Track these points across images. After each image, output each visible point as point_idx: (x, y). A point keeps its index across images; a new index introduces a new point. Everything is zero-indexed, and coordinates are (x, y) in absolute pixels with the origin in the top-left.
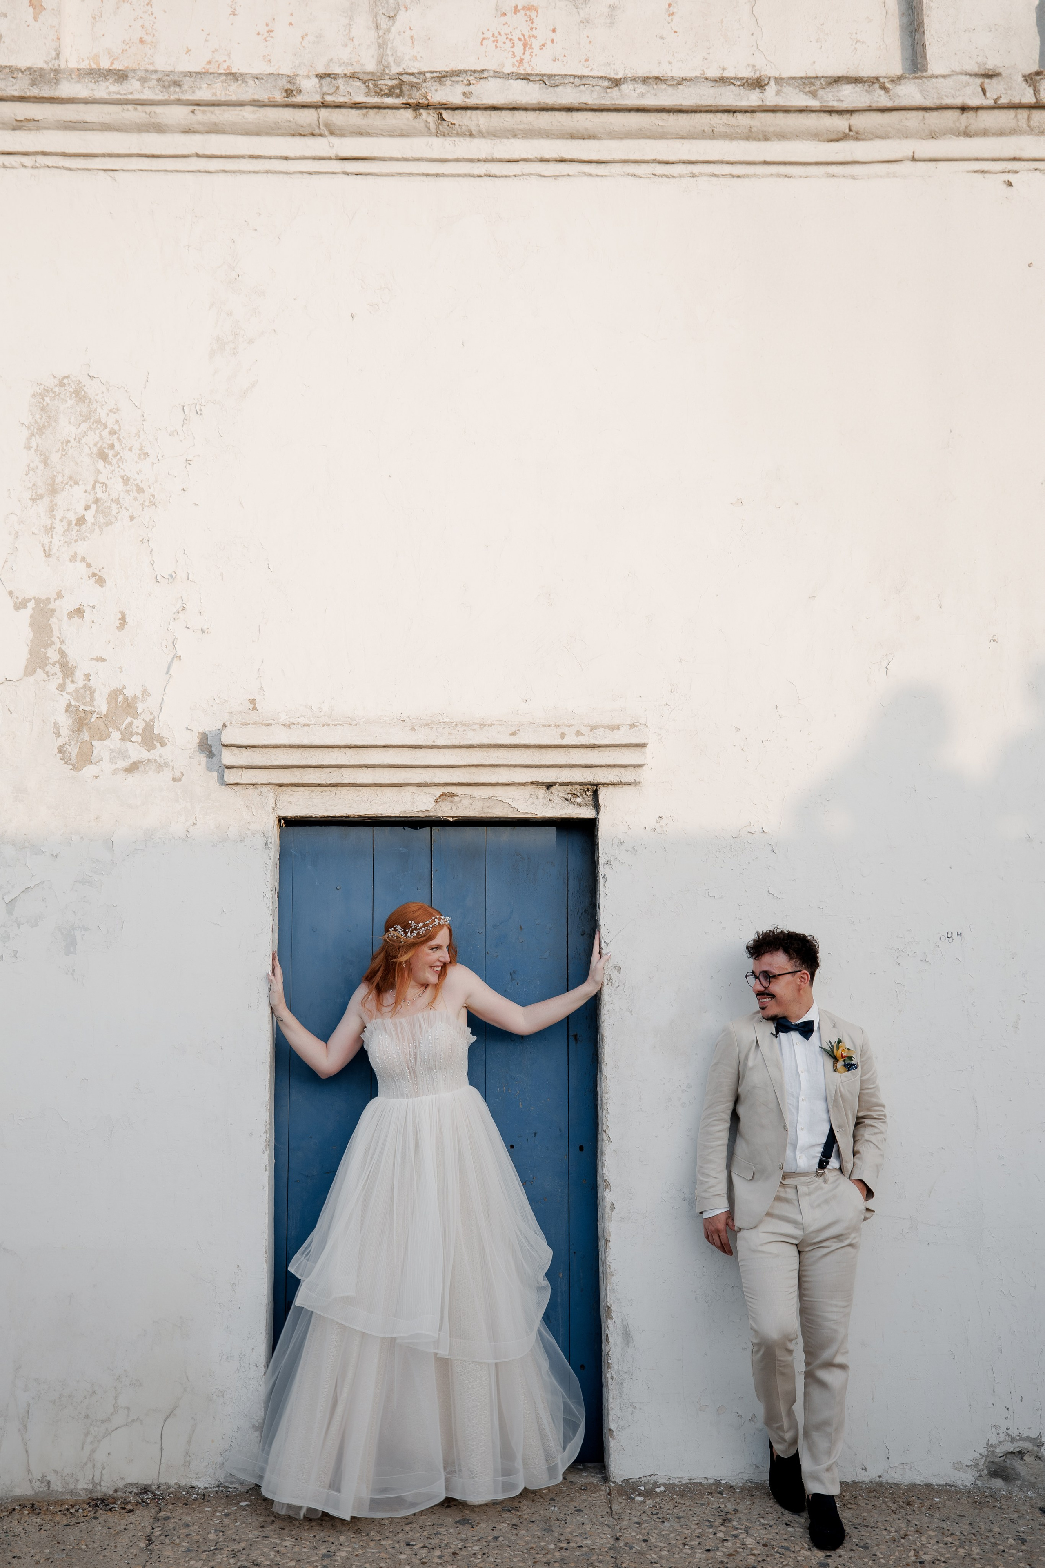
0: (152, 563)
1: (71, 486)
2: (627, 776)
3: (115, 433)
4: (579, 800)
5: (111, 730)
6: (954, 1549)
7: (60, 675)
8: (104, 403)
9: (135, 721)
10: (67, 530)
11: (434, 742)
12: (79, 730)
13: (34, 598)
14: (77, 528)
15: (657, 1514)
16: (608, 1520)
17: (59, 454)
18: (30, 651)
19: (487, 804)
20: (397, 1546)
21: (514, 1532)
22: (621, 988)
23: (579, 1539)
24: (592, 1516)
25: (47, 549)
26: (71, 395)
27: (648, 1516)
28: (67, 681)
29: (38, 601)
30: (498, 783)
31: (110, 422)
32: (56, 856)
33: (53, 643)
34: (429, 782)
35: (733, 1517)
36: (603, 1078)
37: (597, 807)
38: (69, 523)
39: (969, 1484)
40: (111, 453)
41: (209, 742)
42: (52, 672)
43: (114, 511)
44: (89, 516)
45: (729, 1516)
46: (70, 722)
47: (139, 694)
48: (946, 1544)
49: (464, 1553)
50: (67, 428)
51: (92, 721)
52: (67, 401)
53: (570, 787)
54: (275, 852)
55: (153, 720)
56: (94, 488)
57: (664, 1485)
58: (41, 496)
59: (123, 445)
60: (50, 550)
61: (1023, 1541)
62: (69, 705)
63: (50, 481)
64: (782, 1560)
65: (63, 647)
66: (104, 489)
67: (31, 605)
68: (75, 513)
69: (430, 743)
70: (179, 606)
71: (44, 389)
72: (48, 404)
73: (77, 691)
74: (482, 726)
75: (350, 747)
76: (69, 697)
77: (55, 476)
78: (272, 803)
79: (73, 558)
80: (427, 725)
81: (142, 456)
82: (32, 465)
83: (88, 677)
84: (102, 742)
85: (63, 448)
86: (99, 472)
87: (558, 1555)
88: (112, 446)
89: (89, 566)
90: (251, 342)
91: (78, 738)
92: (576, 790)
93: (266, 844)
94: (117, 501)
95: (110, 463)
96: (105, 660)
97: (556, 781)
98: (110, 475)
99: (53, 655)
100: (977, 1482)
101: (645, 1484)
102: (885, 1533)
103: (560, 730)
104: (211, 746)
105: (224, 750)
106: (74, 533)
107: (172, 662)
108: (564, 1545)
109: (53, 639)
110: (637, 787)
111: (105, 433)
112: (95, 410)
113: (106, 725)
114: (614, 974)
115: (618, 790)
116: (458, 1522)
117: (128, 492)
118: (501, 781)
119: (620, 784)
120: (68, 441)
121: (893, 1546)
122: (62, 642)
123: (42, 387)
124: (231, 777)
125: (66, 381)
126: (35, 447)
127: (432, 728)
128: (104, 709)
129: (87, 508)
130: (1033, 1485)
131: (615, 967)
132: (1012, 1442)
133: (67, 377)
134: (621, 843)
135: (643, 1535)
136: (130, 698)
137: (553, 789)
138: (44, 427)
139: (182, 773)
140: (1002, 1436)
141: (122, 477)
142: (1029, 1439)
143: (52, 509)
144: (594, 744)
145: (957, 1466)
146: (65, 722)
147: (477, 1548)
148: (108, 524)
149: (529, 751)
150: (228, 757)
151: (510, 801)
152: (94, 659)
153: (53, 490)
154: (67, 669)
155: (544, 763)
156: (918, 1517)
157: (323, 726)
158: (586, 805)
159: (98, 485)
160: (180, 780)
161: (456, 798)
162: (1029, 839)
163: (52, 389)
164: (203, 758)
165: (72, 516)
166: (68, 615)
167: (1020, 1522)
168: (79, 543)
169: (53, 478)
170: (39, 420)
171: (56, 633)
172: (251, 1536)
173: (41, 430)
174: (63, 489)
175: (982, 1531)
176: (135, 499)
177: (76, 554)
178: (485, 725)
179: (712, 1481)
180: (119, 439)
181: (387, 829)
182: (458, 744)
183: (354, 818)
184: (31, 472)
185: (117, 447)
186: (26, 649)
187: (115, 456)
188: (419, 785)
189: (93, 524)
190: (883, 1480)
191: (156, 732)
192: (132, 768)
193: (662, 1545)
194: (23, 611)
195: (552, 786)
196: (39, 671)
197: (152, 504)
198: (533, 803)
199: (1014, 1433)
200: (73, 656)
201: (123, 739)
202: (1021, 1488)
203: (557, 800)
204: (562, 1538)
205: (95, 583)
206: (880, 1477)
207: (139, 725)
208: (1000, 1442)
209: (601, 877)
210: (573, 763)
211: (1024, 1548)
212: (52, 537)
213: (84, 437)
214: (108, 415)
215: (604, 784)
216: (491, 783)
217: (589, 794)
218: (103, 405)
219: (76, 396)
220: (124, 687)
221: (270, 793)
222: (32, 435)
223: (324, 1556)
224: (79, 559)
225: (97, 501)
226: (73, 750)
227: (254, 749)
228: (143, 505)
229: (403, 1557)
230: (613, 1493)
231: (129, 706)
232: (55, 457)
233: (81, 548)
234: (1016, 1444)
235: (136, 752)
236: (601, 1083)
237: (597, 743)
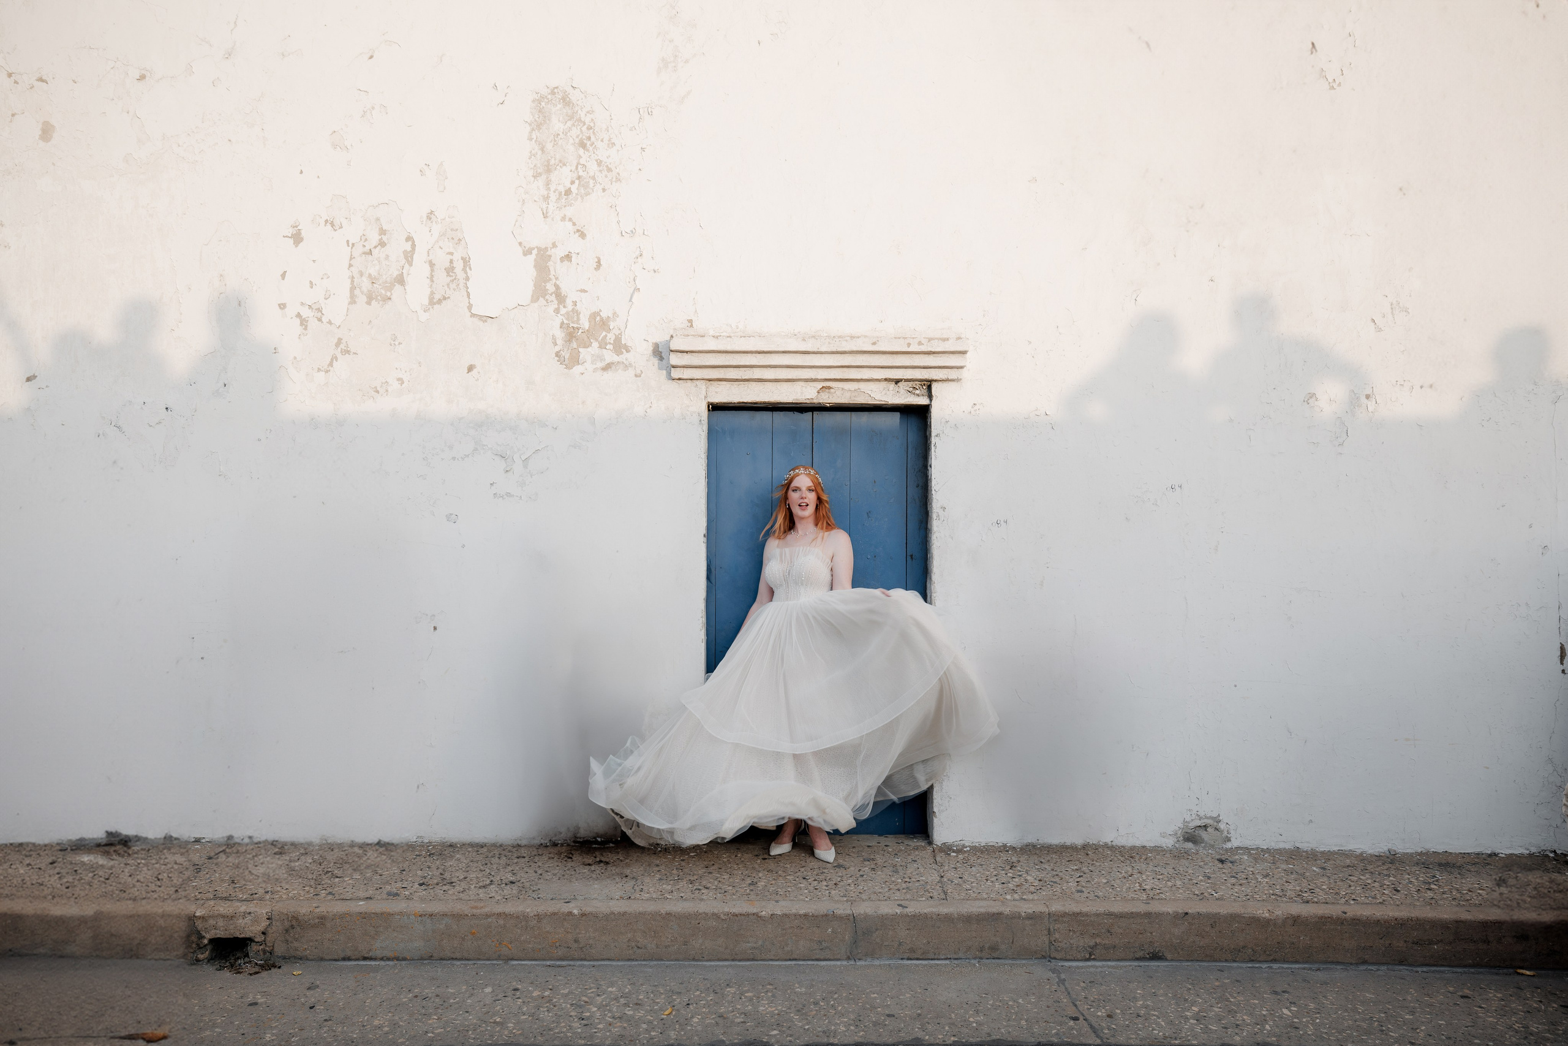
0: (618, 222)
1: (561, 167)
2: (952, 374)
3: (591, 128)
4: (918, 392)
5: (592, 340)
6: (1164, 882)
7: (556, 302)
8: (583, 106)
9: (608, 335)
10: (559, 199)
11: (818, 349)
12: (570, 341)
13: (537, 247)
14: (565, 197)
15: (966, 863)
16: (935, 866)
17: (552, 144)
18: (534, 284)
19: (853, 394)
20: (797, 879)
21: (874, 872)
22: (945, 522)
23: (917, 876)
24: (923, 864)
25: (545, 212)
26: (560, 101)
27: (960, 864)
28: (561, 306)
29: (539, 249)
30: (862, 379)
31: (587, 120)
32: (556, 428)
33: (550, 279)
34: (814, 378)
35: (1017, 865)
36: (933, 582)
37: (930, 396)
38: (560, 194)
39: (1170, 846)
40: (588, 143)
41: (660, 350)
42: (550, 299)
43: (591, 185)
44: (574, 188)
45: (1015, 864)
46: (563, 335)
47: (611, 315)
48: (1159, 879)
49: (842, 883)
50: (557, 125)
51: (578, 334)
52: (556, 105)
53: (912, 383)
54: (705, 427)
55: (621, 334)
56: (577, 168)
57: (969, 846)
58: (540, 174)
59: (597, 137)
60: (547, 213)
61: (1209, 878)
62: (562, 323)
63: (546, 163)
64: (1052, 889)
65: (558, 282)
66: (584, 169)
67: (535, 252)
68: (564, 186)
69: (815, 350)
70: (638, 253)
71: (541, 96)
72: (543, 107)
73: (567, 313)
74: (852, 337)
75: (759, 352)
76: (563, 317)
77: (549, 160)
78: (704, 393)
79: (563, 219)
80: (814, 337)
81: (611, 145)
82: (533, 152)
83: (575, 303)
84: (586, 349)
85: (555, 140)
86: (580, 157)
87: (904, 885)
88: (589, 138)
89: (574, 224)
90: (687, 61)
91: (569, 346)
92: (916, 385)
93: (700, 421)
94: (594, 178)
95: (588, 150)
96: (587, 292)
97: (902, 378)
98: (588, 159)
99: (550, 288)
100: (1176, 845)
101: (956, 846)
102: (1118, 873)
103: (908, 341)
104: (661, 352)
105: (671, 353)
106: (563, 200)
107: (634, 292)
108: (908, 880)
109: (550, 276)
110: (959, 383)
111: (584, 129)
112: (577, 112)
113: (588, 338)
114: (941, 512)
115: (945, 384)
116: (836, 866)
117: (601, 171)
118: (864, 378)
119: (947, 380)
120: (558, 135)
121: (1124, 881)
122: (557, 279)
123: (539, 95)
124: (676, 373)
125: (556, 90)
126: (535, 138)
127: (817, 339)
128: (586, 326)
129: (573, 183)
130: (1212, 846)
131: (941, 508)
132: (1200, 820)
133: (557, 88)
134: (947, 422)
135: (959, 875)
136: (604, 318)
137: (900, 384)
138: (541, 124)
139: (641, 371)
140: (1194, 816)
141: (597, 161)
142: (1211, 818)
143: (548, 183)
144: (931, 351)
145: (1163, 835)
146: (560, 335)
147: (851, 881)
148: (587, 194)
149: (884, 356)
150: (674, 359)
151: (870, 393)
152: (579, 291)
153: (548, 170)
154: (561, 298)
155: (895, 364)
156: (1139, 864)
157: (741, 337)
158: (923, 395)
159: (580, 166)
160: (640, 376)
161: (832, 390)
162: (1231, 420)
163: (546, 97)
164: (656, 361)
165: (562, 189)
166: (560, 259)
167: (1206, 867)
168: (567, 208)
169: (548, 161)
170: (537, 119)
171: (552, 272)
172: (700, 872)
173: (539, 126)
174: (556, 169)
175: (1182, 872)
176: (606, 176)
177: (565, 215)
178: (854, 337)
179: (1001, 844)
180: (594, 133)
181: (782, 413)
182: (835, 350)
183: (760, 404)
184: (533, 157)
185: (593, 139)
186: (532, 284)
187: (591, 145)
188: (806, 380)
189: (577, 194)
190: (1114, 844)
191: (623, 343)
192: (607, 368)
193: (973, 880)
194: (529, 256)
195: (899, 382)
196: (541, 299)
197: (618, 180)
198: (886, 394)
199: (1202, 814)
200: (564, 289)
201: (600, 347)
202: (1204, 848)
203: (902, 391)
204: (905, 876)
205: (579, 236)
206: (1112, 841)
207: (611, 337)
208: (1192, 820)
209: (932, 445)
210: (915, 364)
211: (1209, 881)
212: (548, 204)
213: (569, 131)
214: (586, 115)
215: (936, 381)
216: (857, 379)
217: (924, 387)
218: (582, 108)
219: (563, 102)
220: (601, 311)
221: (702, 385)
222: (533, 130)
223: (750, 884)
224: (567, 219)
225: (579, 178)
226: (566, 354)
227: (693, 354)
228: (611, 181)
229: (802, 885)
230: (936, 852)
231: (604, 324)
232: (549, 146)
233: (569, 212)
234: (1203, 821)
235: (609, 356)
236: (931, 586)
237: (933, 350)
